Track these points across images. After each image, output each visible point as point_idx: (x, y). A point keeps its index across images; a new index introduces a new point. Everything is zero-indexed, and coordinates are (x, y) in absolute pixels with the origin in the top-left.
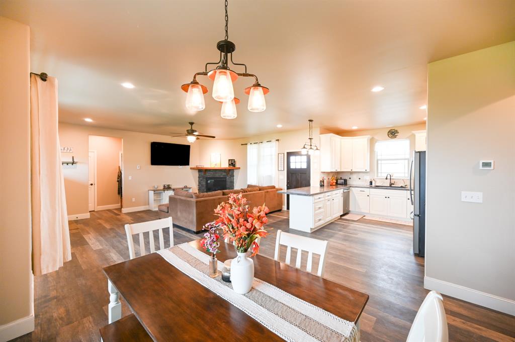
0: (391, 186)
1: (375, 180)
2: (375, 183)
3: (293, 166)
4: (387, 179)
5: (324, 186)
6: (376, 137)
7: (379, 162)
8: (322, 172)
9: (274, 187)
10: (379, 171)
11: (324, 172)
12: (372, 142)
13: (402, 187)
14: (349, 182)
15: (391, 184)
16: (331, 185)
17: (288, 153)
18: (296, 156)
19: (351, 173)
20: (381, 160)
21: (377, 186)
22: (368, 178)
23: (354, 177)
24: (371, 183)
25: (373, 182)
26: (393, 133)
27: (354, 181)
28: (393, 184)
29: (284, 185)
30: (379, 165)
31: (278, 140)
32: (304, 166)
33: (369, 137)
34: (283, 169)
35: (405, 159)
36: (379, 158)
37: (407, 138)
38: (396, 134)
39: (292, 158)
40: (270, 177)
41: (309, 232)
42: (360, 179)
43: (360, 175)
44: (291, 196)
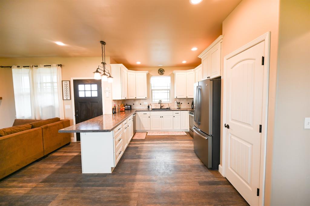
0: (161, 109)
1: (151, 104)
2: (151, 107)
3: (81, 95)
4: (159, 103)
5: (116, 113)
6: (151, 73)
7: (153, 91)
8: (113, 100)
9: (58, 119)
10: (153, 98)
11: (115, 100)
12: (148, 76)
13: (167, 109)
14: (133, 107)
15: (161, 107)
16: (121, 111)
17: (74, 81)
18: (85, 84)
19: (135, 100)
20: (154, 90)
21: (153, 109)
22: (146, 103)
23: (137, 103)
24: (149, 107)
25: (150, 106)
26: (161, 72)
27: (137, 106)
28: (162, 107)
29: (72, 115)
30: (153, 94)
31: (61, 65)
32: (95, 94)
33: (147, 72)
34: (69, 98)
35: (168, 90)
36: (153, 88)
37: (169, 75)
38: (163, 72)
39: (81, 87)
40: (52, 108)
41: (110, 172)
42: (141, 104)
43: (141, 102)
44: (82, 134)
